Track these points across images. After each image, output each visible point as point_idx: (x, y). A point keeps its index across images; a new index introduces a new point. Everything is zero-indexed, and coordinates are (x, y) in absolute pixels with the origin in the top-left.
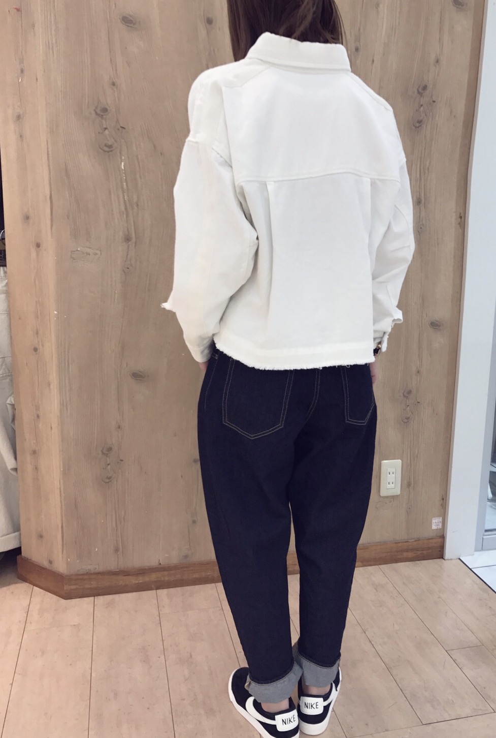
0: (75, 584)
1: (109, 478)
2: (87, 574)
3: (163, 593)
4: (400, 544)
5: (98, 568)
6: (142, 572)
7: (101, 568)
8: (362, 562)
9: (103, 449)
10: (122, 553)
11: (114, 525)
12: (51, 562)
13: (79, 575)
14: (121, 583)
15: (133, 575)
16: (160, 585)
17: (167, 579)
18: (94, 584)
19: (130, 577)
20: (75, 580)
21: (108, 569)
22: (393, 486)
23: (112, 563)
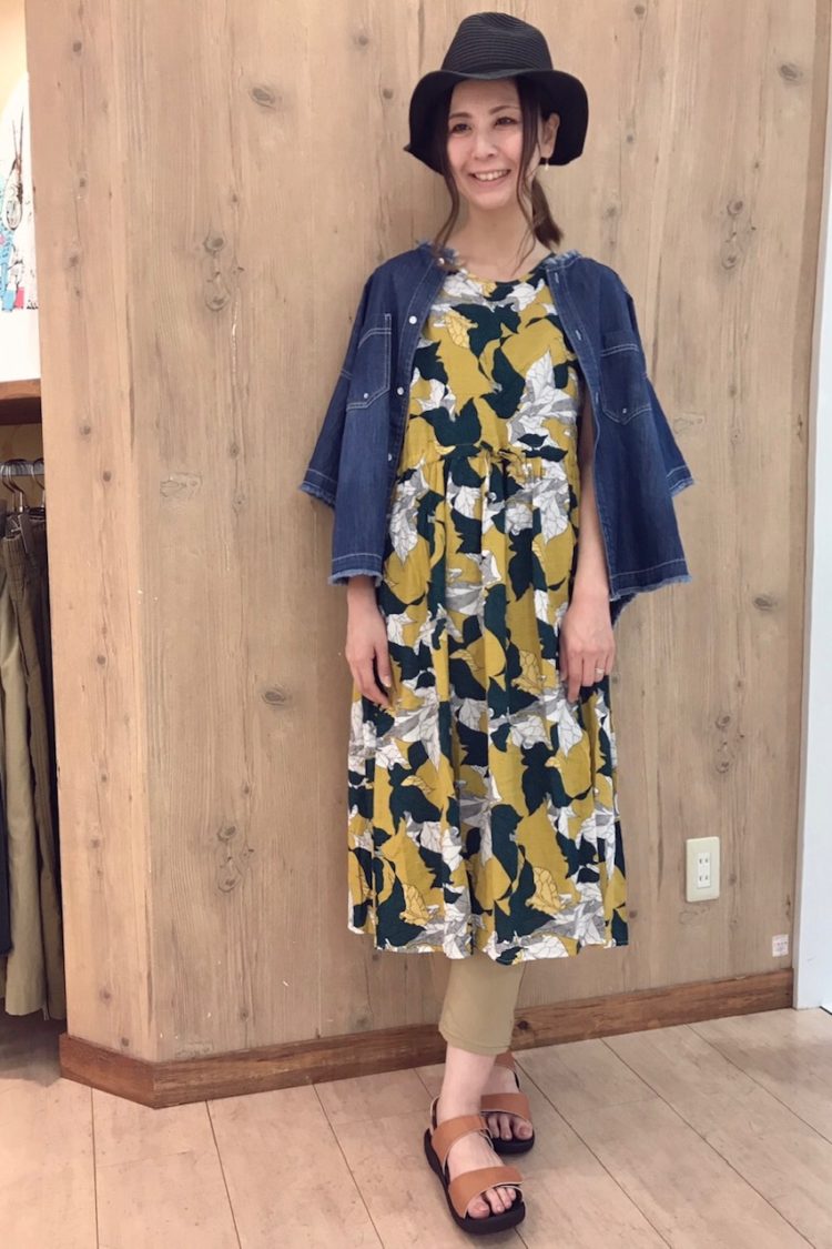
0: (173, 1081)
2: (194, 1060)
3: (327, 1088)
4: (722, 985)
5: (210, 1046)
6: (287, 1052)
9: (221, 830)
10: (254, 1018)
12: (125, 1042)
13: (180, 1062)
14: (253, 1074)
15: (273, 1059)
17: (331, 1063)
18: (206, 1078)
19: (269, 1063)
20: (173, 1072)
21: (230, 1049)
22: (707, 883)
23: (235, 1039)
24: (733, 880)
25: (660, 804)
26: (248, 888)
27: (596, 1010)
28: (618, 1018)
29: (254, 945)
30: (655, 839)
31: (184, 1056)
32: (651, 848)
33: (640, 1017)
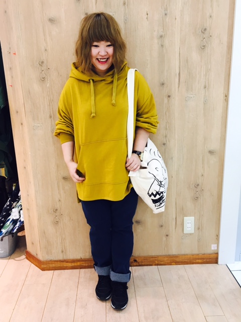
1: (57, 222)
2: (51, 261)
3: (83, 270)
4: (194, 256)
6: (73, 261)
7: (56, 259)
8: (175, 263)
9: (54, 210)
10: (65, 253)
11: (61, 241)
12: (37, 255)
14: (65, 265)
16: (81, 267)
17: (84, 265)
18: (54, 265)
19: (69, 263)
20: (46, 263)
21: (59, 259)
22: (190, 229)
23: (61, 257)
24: (199, 229)
26: (62, 223)
27: (156, 259)
28: (163, 261)
29: (64, 236)
30: (174, 217)
31: (49, 260)
32: (173, 219)
33: (169, 262)
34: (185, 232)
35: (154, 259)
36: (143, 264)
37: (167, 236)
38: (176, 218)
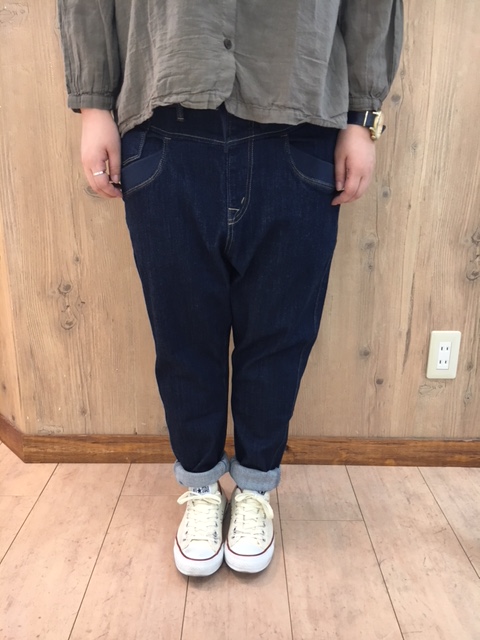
0: (36, 447)
1: (70, 324)
2: (49, 436)
3: (137, 468)
4: (450, 444)
5: (61, 429)
6: (113, 440)
7: (65, 431)
8: (395, 460)
9: (60, 286)
10: (90, 415)
11: (79, 382)
12: (14, 418)
13: (40, 436)
14: (89, 451)
15: (103, 443)
16: (135, 459)
17: (143, 451)
18: (57, 449)
19: (100, 445)
20: (35, 442)
21: (74, 433)
22: (445, 366)
23: (78, 427)
24: (470, 367)
25: (412, 300)
26: (82, 329)
27: (344, 445)
28: (361, 454)
29: (89, 368)
30: (404, 327)
31: (43, 433)
32: (400, 334)
33: (378, 456)
34: (429, 376)
35: (338, 445)
36: (306, 457)
37: (379, 382)
38: (409, 333)
